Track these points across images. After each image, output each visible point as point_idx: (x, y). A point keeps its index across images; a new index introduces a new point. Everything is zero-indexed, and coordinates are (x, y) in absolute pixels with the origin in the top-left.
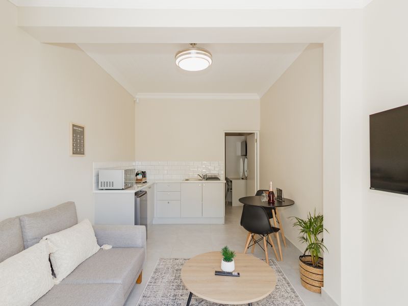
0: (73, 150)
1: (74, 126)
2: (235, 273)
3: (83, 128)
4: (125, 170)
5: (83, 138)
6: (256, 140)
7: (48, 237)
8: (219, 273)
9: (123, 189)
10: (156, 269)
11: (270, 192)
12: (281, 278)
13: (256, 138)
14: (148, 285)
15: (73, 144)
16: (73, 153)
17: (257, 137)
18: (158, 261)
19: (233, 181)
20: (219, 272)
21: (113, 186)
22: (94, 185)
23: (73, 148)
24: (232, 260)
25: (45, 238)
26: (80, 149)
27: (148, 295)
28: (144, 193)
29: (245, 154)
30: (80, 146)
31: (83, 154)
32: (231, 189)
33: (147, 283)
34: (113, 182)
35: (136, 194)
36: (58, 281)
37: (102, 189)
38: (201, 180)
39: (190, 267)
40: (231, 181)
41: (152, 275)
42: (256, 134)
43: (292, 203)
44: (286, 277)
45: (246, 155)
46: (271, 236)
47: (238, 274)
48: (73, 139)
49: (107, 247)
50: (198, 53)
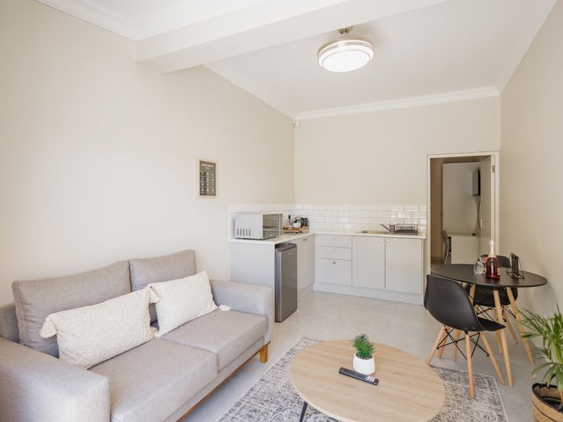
0: (201, 191)
1: (201, 162)
2: (372, 379)
3: (214, 164)
4: (264, 216)
5: (215, 175)
6: (494, 166)
7: (152, 285)
8: (345, 372)
9: (261, 239)
10: (291, 350)
11: (490, 259)
12: (494, 413)
13: (492, 165)
14: (273, 368)
15: (201, 184)
16: (201, 194)
17: (495, 161)
18: (299, 340)
19: (454, 239)
20: (346, 370)
21: (250, 235)
22: (230, 233)
23: (201, 188)
24: (371, 357)
25: (149, 285)
26: (210, 190)
27: (268, 379)
28: (292, 246)
29: (477, 193)
30: (210, 185)
31: (215, 195)
32: (450, 251)
33: (273, 365)
34: (250, 230)
35: (277, 246)
36: (158, 335)
37: (239, 238)
38: (386, 233)
39: (310, 353)
40: (450, 238)
41: (283, 355)
42: (492, 158)
43: (542, 282)
44: (506, 415)
45: (479, 194)
46: (485, 336)
47: (377, 381)
48: (201, 178)
49: (224, 308)
50: (349, 44)
